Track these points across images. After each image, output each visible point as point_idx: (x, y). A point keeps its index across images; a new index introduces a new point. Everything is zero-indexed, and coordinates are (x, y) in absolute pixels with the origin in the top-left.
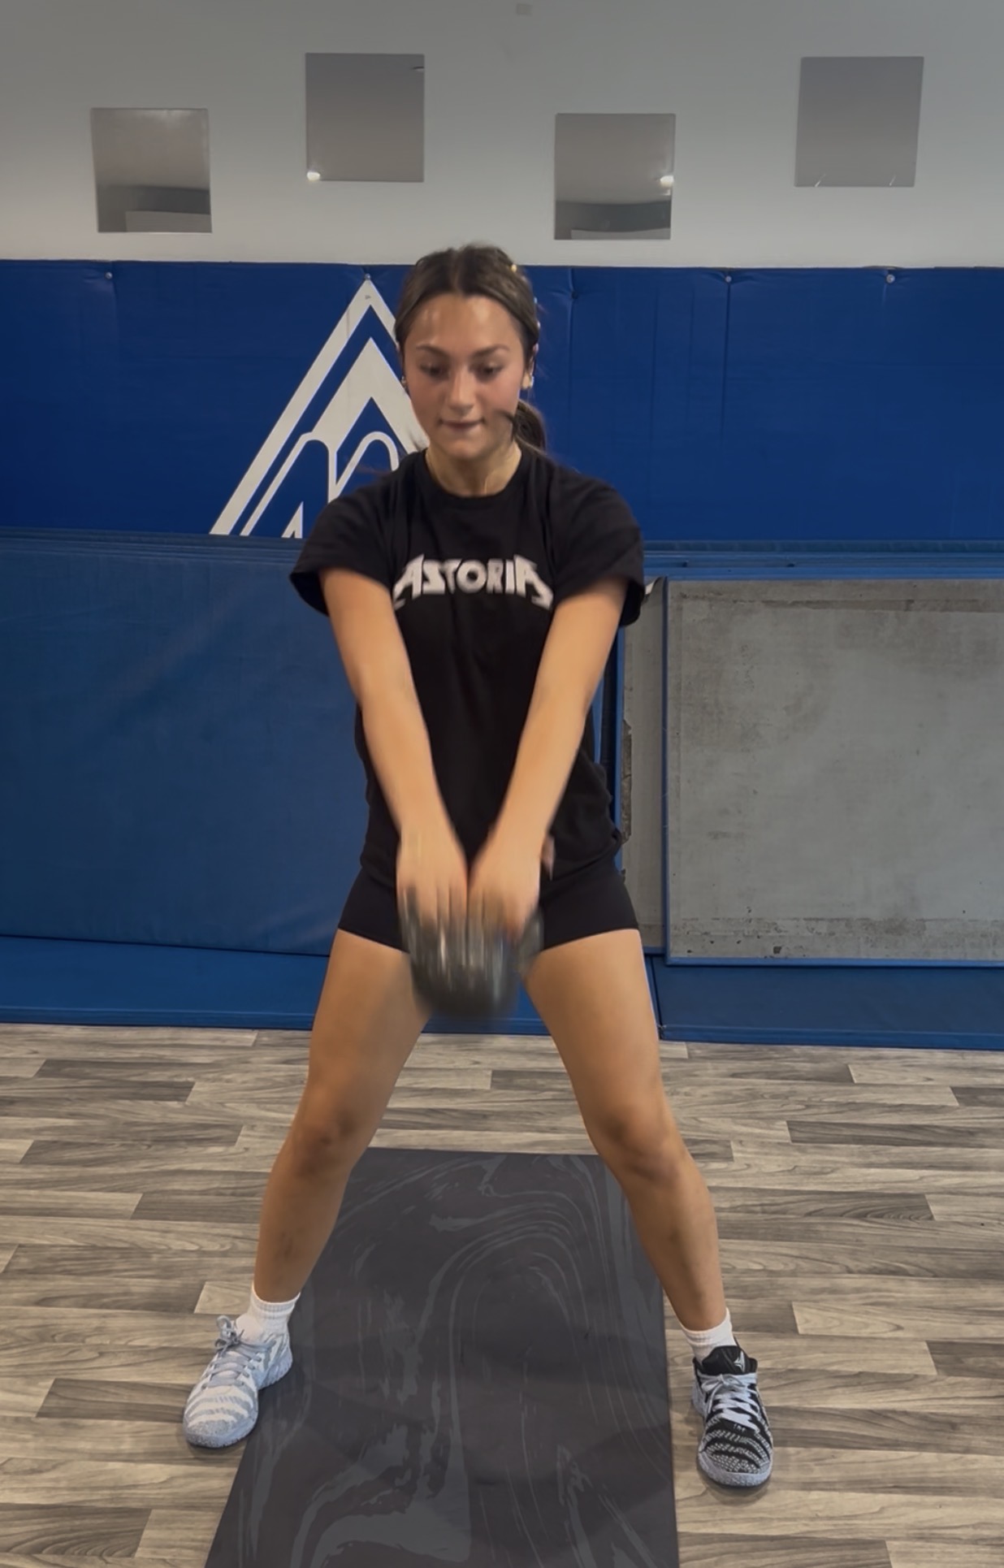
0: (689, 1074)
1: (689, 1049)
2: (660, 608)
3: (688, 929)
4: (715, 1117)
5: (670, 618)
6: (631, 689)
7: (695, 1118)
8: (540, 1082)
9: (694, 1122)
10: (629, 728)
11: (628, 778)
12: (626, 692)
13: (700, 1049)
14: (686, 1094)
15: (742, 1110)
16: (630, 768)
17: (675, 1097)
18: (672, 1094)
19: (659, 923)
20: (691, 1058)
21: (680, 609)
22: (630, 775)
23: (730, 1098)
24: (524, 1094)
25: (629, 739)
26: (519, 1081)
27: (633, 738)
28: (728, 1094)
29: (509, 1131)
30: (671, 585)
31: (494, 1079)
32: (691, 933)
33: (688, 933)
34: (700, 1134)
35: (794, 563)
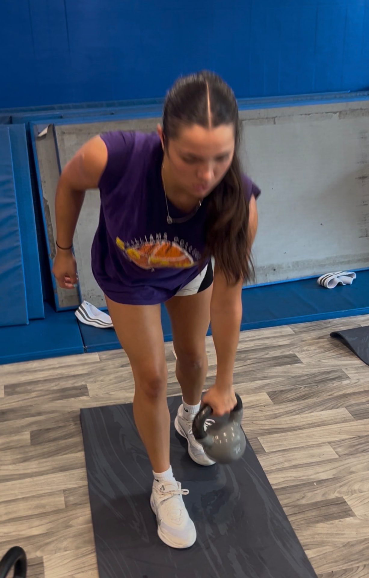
0: (102, 369)
1: (99, 356)
2: (53, 140)
3: (90, 295)
4: (116, 391)
5: (58, 144)
6: (45, 182)
7: (107, 393)
8: (29, 387)
9: (107, 396)
10: (47, 201)
11: (50, 226)
12: (43, 184)
13: (105, 354)
14: (102, 381)
15: (129, 384)
16: (51, 221)
17: (97, 383)
18: (95, 382)
19: (76, 294)
20: (101, 360)
21: (63, 140)
22: (51, 225)
23: (123, 379)
24: (23, 396)
25: (47, 207)
26: (18, 389)
27: (49, 206)
28: (121, 377)
29: (17, 419)
30: (57, 128)
31: (7, 390)
32: (92, 297)
33: (91, 297)
34: (111, 402)
35: (114, 112)
